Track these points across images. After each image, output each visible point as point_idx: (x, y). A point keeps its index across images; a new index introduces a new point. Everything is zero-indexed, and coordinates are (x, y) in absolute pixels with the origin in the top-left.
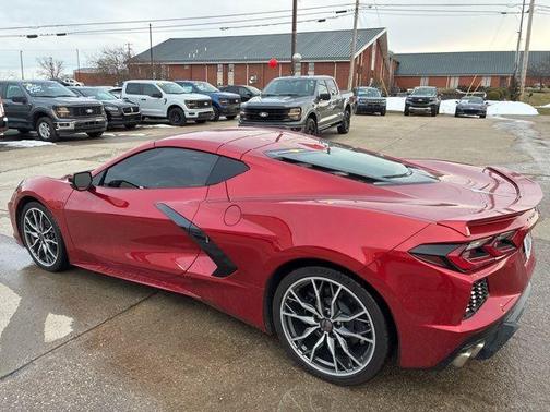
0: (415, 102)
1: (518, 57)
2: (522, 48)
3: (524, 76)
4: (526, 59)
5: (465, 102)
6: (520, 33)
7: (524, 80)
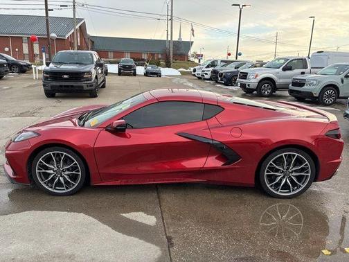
0: (124, 67)
1: (168, 44)
2: (169, 39)
3: (171, 54)
4: (172, 46)
5: (149, 68)
6: (167, 31)
7: (172, 56)
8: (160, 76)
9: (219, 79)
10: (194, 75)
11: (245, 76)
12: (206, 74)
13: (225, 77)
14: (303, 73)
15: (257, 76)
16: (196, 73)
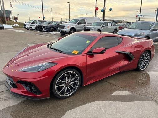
8: (3, 29)
9: (44, 29)
10: (25, 28)
11: (63, 27)
12: (33, 27)
13: (46, 28)
14: (85, 25)
15: (69, 27)
16: (26, 27)
